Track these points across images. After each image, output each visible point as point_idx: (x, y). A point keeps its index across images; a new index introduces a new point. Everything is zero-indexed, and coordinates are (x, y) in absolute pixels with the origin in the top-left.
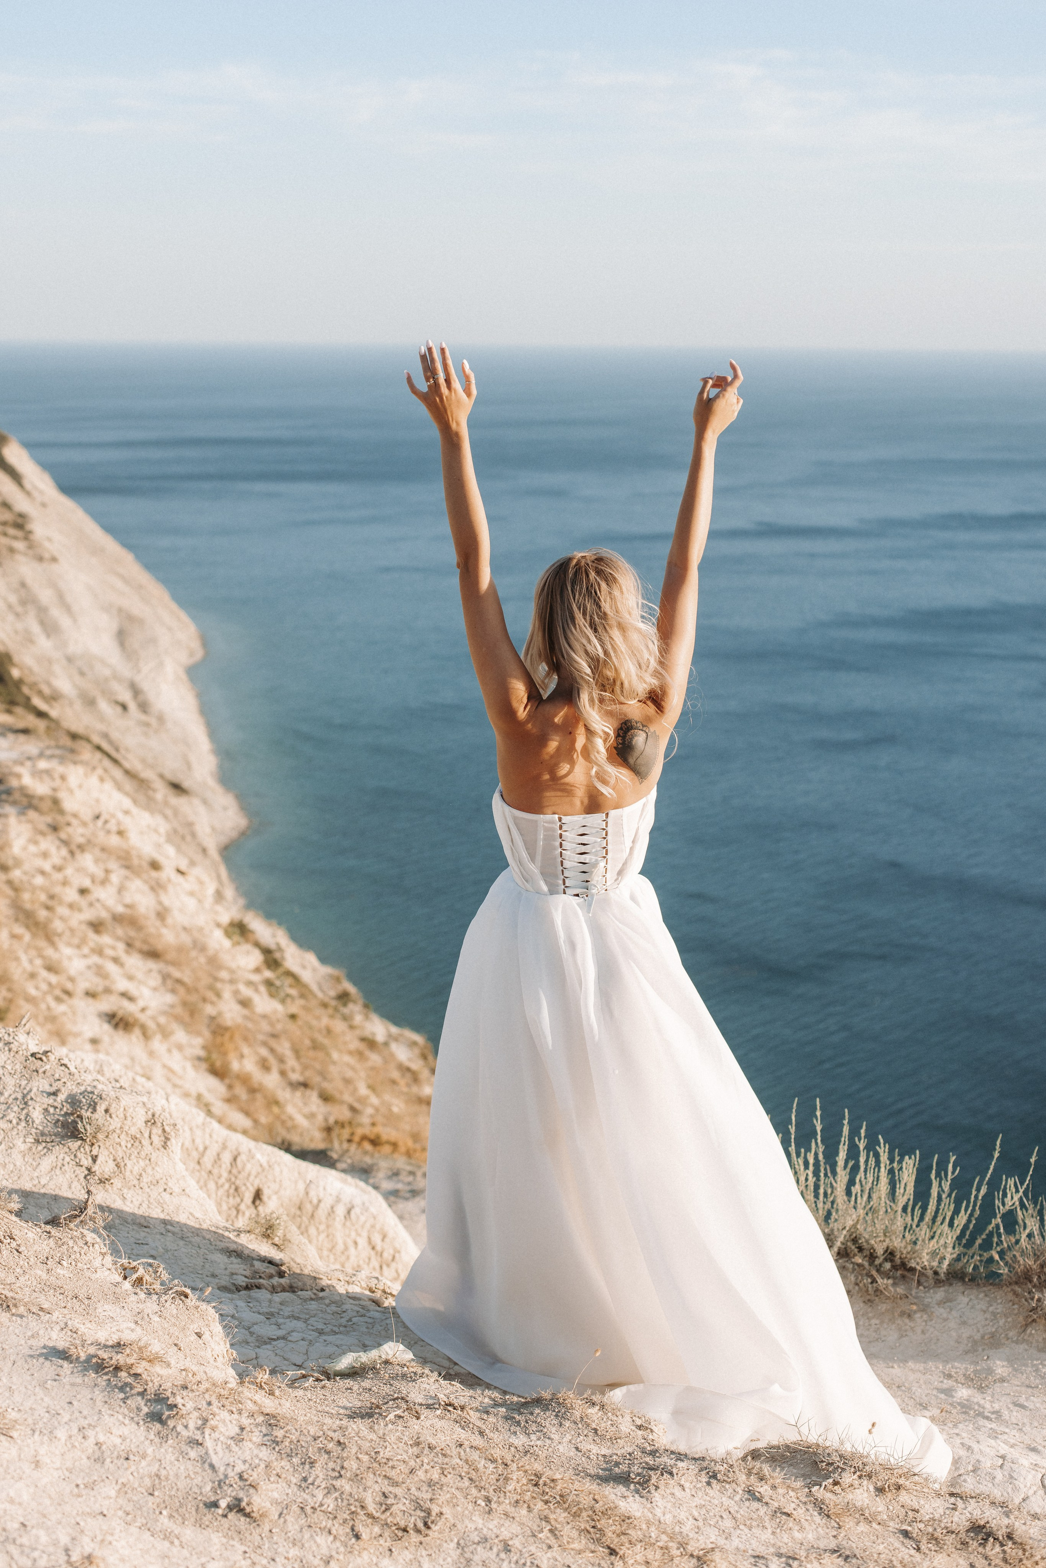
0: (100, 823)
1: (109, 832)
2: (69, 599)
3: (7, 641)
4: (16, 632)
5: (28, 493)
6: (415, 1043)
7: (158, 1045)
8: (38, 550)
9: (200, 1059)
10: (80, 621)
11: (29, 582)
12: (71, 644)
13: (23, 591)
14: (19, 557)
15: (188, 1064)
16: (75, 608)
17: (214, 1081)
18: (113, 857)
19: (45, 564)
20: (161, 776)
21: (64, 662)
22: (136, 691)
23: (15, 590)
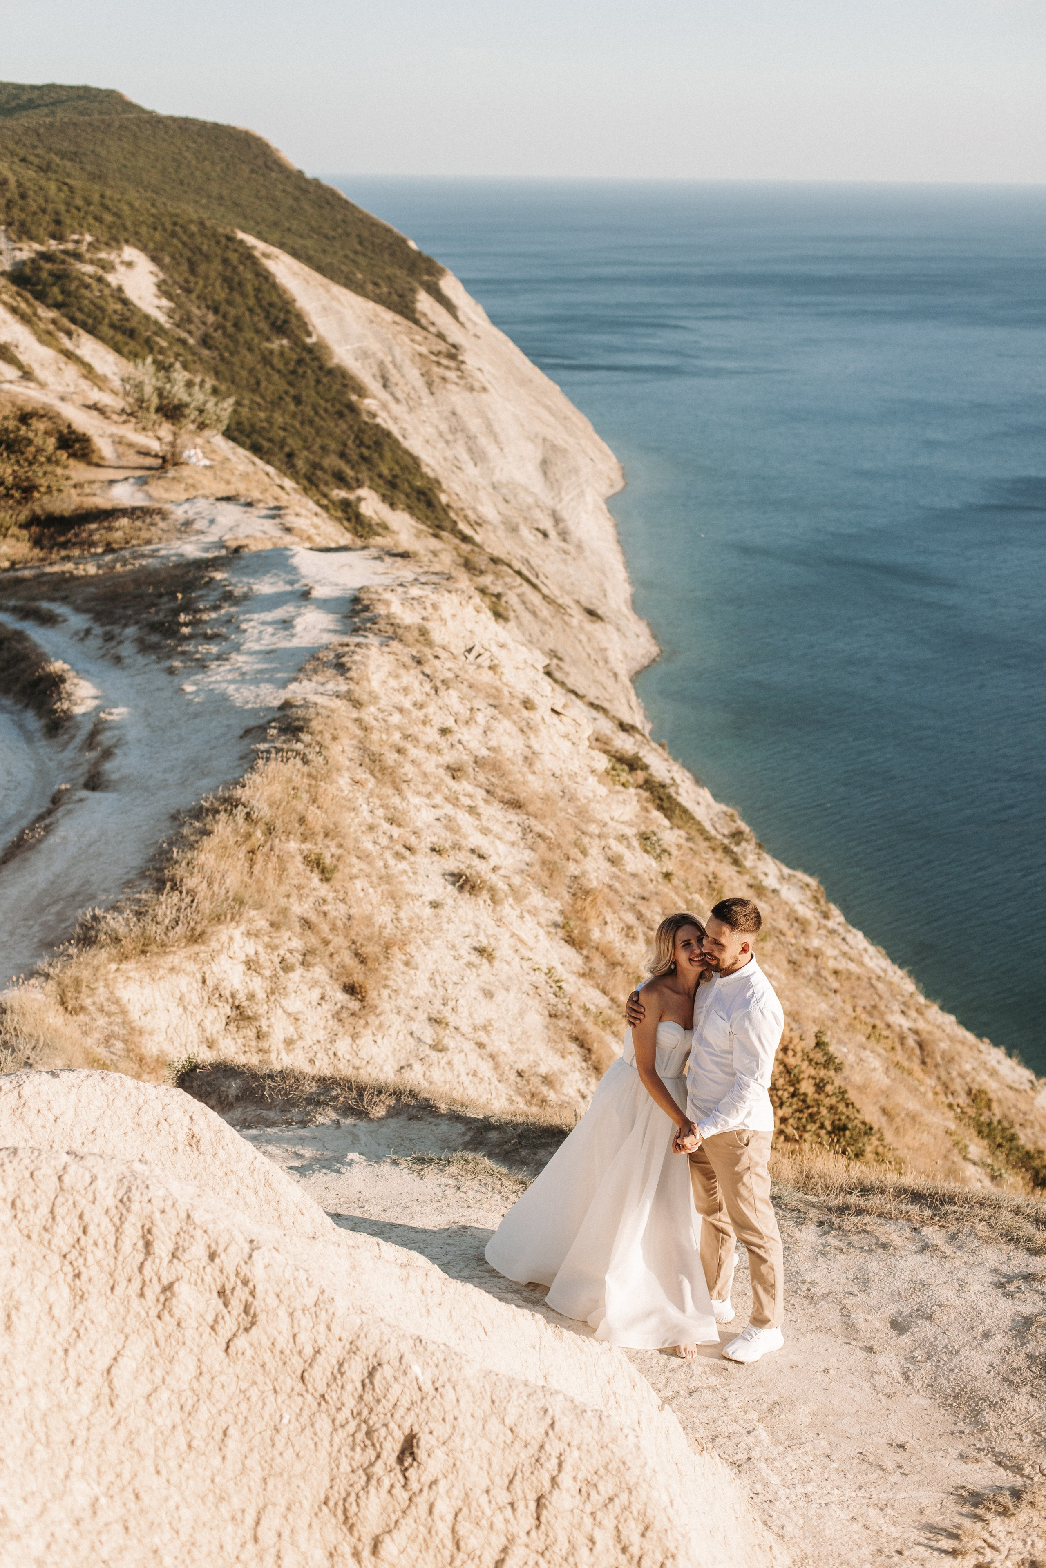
0: (471, 657)
1: (480, 667)
2: (497, 428)
3: (437, 468)
4: (445, 459)
5: (462, 324)
6: (808, 885)
7: (509, 910)
8: (470, 380)
9: (556, 925)
10: (506, 450)
11: (459, 411)
12: (497, 471)
13: (454, 419)
14: (449, 386)
15: (541, 932)
16: (502, 437)
17: (569, 952)
18: (481, 695)
19: (475, 394)
20: (578, 602)
21: (490, 490)
22: (557, 519)
23: (447, 418)
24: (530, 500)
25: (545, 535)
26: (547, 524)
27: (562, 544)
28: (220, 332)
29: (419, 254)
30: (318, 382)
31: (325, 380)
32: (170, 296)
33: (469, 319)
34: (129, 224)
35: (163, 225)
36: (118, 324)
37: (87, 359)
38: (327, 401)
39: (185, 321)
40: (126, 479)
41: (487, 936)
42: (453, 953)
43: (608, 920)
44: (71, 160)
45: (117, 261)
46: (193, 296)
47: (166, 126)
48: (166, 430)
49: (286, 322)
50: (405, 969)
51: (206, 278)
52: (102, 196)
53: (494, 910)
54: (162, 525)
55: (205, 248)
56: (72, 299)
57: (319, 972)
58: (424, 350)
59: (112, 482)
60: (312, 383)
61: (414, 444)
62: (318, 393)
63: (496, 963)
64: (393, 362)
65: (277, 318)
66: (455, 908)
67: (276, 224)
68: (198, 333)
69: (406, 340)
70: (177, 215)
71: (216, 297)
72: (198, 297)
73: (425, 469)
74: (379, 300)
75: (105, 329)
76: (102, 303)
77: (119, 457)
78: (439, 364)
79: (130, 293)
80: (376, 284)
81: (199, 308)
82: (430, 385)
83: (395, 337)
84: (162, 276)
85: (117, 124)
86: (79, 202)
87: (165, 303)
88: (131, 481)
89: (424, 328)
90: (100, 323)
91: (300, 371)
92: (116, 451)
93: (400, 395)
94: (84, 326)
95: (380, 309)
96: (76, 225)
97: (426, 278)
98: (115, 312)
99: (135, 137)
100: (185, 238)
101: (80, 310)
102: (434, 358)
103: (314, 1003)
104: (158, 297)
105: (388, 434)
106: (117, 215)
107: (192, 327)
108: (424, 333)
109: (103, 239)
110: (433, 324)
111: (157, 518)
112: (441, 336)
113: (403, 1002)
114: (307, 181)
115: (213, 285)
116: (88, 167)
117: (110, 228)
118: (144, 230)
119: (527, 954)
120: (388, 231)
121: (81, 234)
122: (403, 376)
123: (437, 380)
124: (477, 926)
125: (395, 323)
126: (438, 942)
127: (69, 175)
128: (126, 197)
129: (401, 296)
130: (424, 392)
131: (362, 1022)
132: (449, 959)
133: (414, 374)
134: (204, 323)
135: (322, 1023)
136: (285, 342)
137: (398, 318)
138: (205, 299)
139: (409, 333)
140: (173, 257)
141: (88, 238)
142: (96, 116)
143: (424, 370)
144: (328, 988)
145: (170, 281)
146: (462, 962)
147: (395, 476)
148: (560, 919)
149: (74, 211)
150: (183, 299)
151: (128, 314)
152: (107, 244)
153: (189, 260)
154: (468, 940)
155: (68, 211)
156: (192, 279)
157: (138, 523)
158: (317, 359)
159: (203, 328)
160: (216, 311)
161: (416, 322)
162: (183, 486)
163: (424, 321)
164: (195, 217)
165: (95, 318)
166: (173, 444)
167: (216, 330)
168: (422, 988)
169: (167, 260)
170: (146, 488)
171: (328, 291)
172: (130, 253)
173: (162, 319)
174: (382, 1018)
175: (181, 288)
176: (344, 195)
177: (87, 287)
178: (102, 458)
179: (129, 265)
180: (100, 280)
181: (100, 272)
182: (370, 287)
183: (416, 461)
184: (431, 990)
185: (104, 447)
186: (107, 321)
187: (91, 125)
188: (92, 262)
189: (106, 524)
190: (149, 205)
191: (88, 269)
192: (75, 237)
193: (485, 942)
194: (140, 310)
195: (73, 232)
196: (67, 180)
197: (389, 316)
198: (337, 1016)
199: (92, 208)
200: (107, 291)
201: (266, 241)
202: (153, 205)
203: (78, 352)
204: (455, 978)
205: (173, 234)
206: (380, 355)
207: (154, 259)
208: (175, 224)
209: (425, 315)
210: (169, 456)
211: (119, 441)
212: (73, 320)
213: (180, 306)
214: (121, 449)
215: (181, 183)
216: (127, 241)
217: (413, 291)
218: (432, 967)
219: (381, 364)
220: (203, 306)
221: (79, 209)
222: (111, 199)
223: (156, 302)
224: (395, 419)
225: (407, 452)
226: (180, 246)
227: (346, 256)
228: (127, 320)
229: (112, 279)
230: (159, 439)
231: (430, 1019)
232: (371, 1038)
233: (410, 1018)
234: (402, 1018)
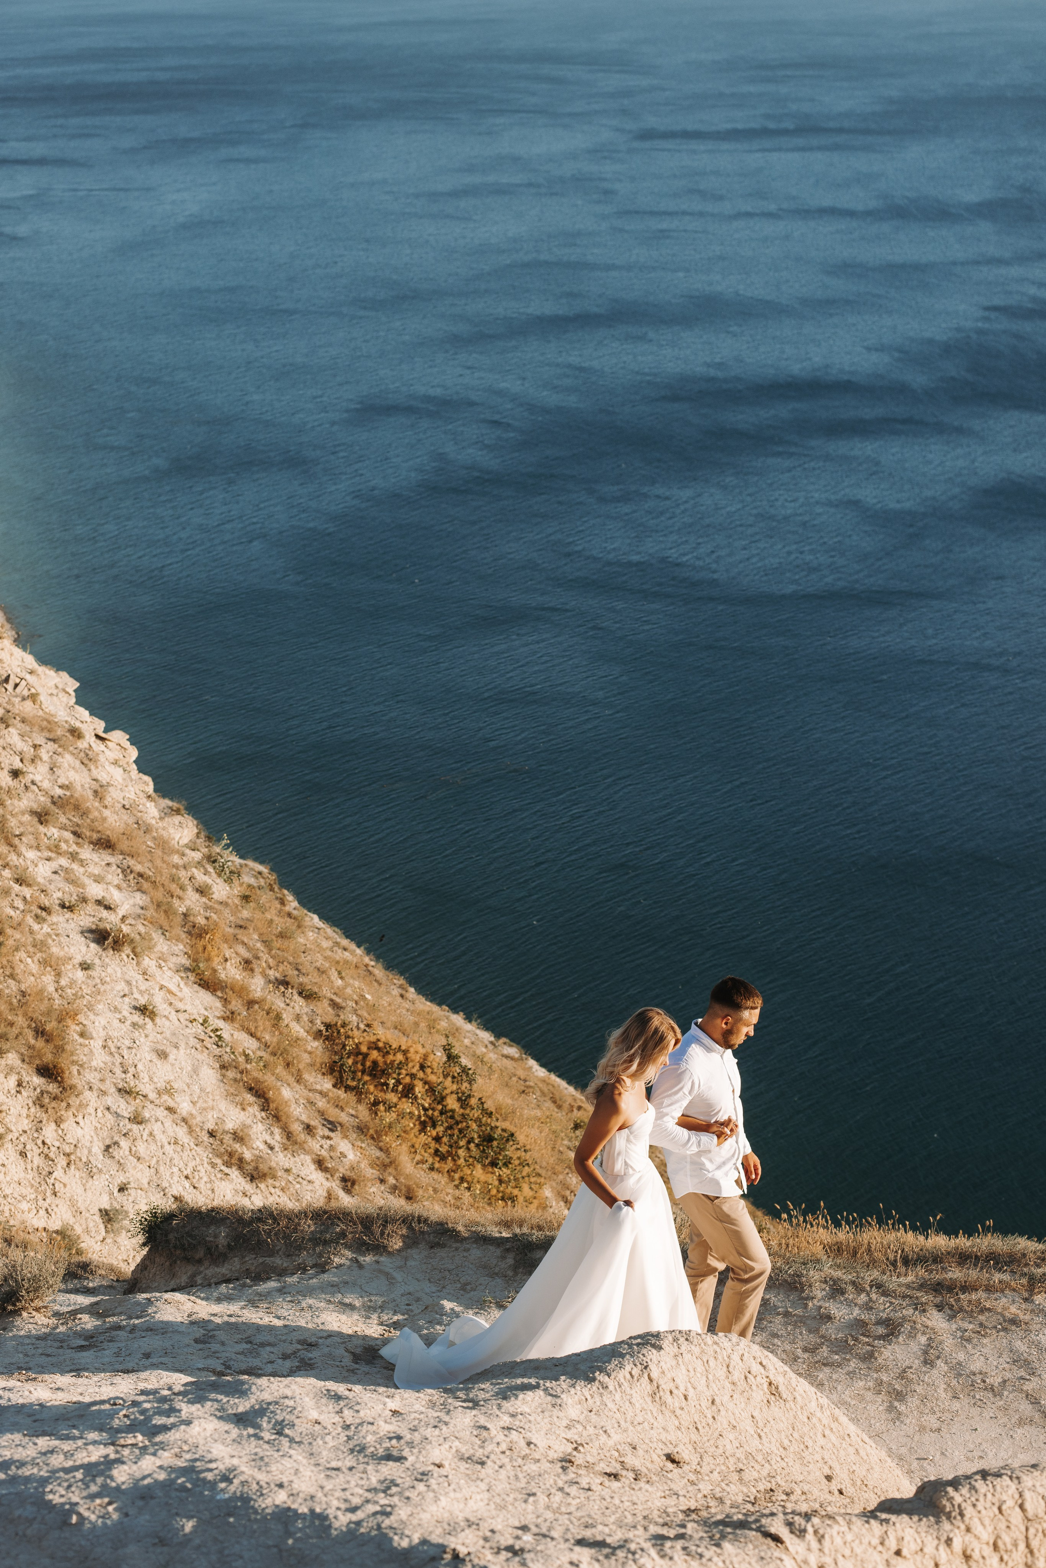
7: (148, 961)
9: (187, 969)
41: (141, 993)
42: (118, 1016)
50: (81, 1040)
53: (138, 964)
57: (11, 1058)
63: (158, 1020)
66: (104, 966)
103: (13, 1092)
113: (91, 1076)
119: (181, 1006)
126: (100, 1007)
131: (64, 1104)
132: (116, 1023)
135: (24, 1112)
144: (24, 1073)
146: (128, 1023)
148: (187, 963)
154: (126, 999)
168: (100, 1059)
174: (81, 1097)
184: (108, 1059)
193: (142, 1001)
198: (39, 1102)
204: (127, 1043)
218: (103, 1034)
231: (120, 1090)
232: (72, 1120)
233: (104, 1093)
234: (95, 1093)
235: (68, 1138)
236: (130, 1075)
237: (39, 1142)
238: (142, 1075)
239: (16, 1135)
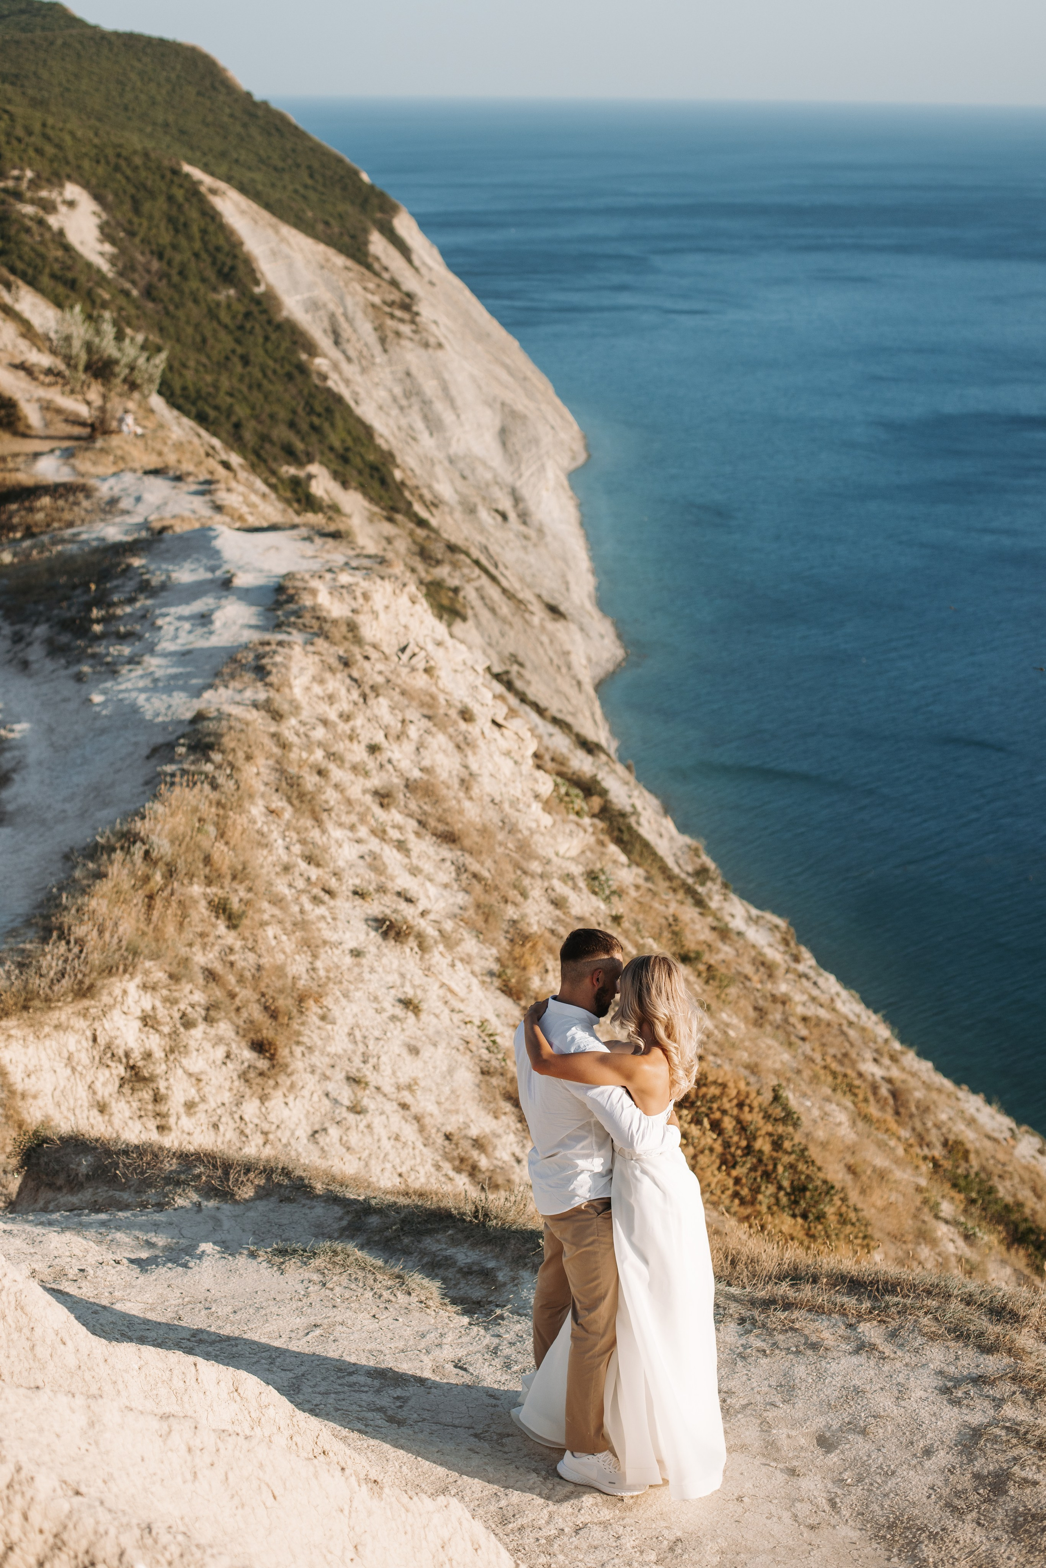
0: (405, 657)
1: (413, 669)
2: (454, 392)
3: (391, 438)
4: (399, 428)
5: (417, 270)
6: (777, 927)
7: (438, 957)
8: (425, 334)
9: (491, 974)
10: (463, 417)
11: (414, 371)
12: (454, 443)
13: (408, 382)
14: (405, 343)
15: (475, 982)
16: (459, 402)
17: (505, 1004)
18: (415, 704)
19: (430, 351)
20: (539, 597)
21: (446, 463)
22: (517, 499)
23: (401, 380)
24: (489, 476)
25: (504, 517)
26: (506, 504)
27: (523, 528)
28: (164, 282)
29: (372, 187)
30: (267, 338)
31: (274, 336)
32: (113, 242)
33: (424, 264)
34: (71, 157)
35: (106, 157)
36: (59, 273)
37: (27, 315)
38: (275, 361)
39: (127, 269)
40: (52, 451)
41: (414, 987)
42: (375, 1005)
43: (550, 967)
44: (13, 84)
45: (59, 200)
46: (137, 240)
47: (110, 43)
48: (94, 394)
49: (233, 268)
50: (321, 1024)
51: (151, 218)
52: (44, 125)
53: (421, 959)
54: (86, 504)
55: (149, 183)
56: (12, 245)
57: (224, 1028)
58: (376, 300)
59: (37, 455)
60: (260, 340)
61: (367, 412)
62: (266, 351)
63: (423, 1016)
64: (345, 315)
65: (224, 264)
66: (378, 957)
67: (223, 154)
68: (142, 283)
69: (359, 288)
70: (121, 146)
71: (161, 241)
72: (142, 241)
73: (380, 441)
74: (330, 241)
75: (45, 280)
76: (42, 249)
77: (47, 425)
78: (392, 316)
79: (73, 238)
80: (327, 223)
81: (143, 253)
82: (383, 340)
83: (346, 285)
84: (104, 216)
85: (59, 42)
86: (19, 132)
87: (108, 248)
88: (58, 453)
89: (377, 274)
90: (41, 272)
91: (248, 326)
92: (44, 418)
93: (352, 353)
94: (24, 277)
95: (331, 252)
96: (16, 160)
97: (379, 215)
98: (56, 259)
99: (79, 55)
100: (129, 172)
101: (20, 257)
102: (387, 309)
103: (219, 1062)
104: (101, 241)
105: (339, 399)
106: (59, 147)
107: (136, 276)
108: (377, 280)
109: (45, 175)
110: (386, 269)
111: (81, 496)
112: (394, 283)
113: (319, 1060)
114: (255, 104)
115: (157, 226)
116: (30, 92)
117: (51, 161)
118: (86, 164)
119: (458, 1005)
120: (339, 161)
121: (22, 169)
122: (355, 331)
123: (391, 336)
124: (403, 976)
125: (347, 268)
126: (358, 994)
127: (9, 101)
128: (69, 126)
129: (353, 237)
130: (377, 349)
131: (271, 1082)
132: (371, 1012)
133: (366, 328)
134: (148, 271)
135: (227, 1084)
136: (232, 292)
137: (350, 263)
138: (149, 243)
139: (362, 280)
140: (116, 195)
141: (29, 174)
142: (38, 32)
143: (377, 323)
144: (234, 1046)
145: (113, 223)
146: (385, 1015)
147: (347, 449)
148: (496, 967)
149: (15, 143)
150: (127, 243)
151: (69, 262)
152: (49, 181)
153: (133, 197)
154: (393, 991)
155: (8, 143)
156: (136, 220)
157: (61, 503)
158: (264, 312)
159: (147, 277)
160: (161, 256)
161: (369, 267)
162: (111, 458)
163: (376, 266)
164: (139, 147)
165: (35, 267)
166: (102, 409)
167: (160, 279)
168: (340, 1044)
169: (110, 198)
170: (72, 461)
171: (277, 232)
172: (72, 190)
173: (105, 267)
174: (294, 1078)
175: (125, 230)
176: (293, 119)
177: (28, 230)
178: (29, 427)
179: (71, 204)
180: (41, 222)
181: (41, 213)
182: (320, 227)
183: (369, 430)
184: (351, 1047)
185: (32, 415)
186: (47, 270)
187: (33, 42)
188: (32, 202)
189: (27, 504)
190: (91, 135)
191: (29, 209)
192: (16, 173)
193: (410, 992)
194: (81, 256)
195: (14, 168)
196: (9, 107)
197: (340, 260)
198: (244, 1076)
199: (33, 139)
200: (48, 236)
201: (212, 174)
202: (96, 134)
203: (18, 307)
204: (377, 1033)
205: (117, 168)
206: (331, 306)
207: (98, 198)
208: (119, 155)
209: (377, 259)
210: (97, 425)
211: (47, 407)
212: (13, 270)
213: (123, 251)
214: (49, 416)
215: (126, 109)
216: (69, 178)
217: (366, 231)
218: (351, 1021)
219: (332, 317)
220: (147, 251)
221: (19, 140)
222: (53, 128)
223: (99, 247)
224: (347, 382)
225: (359, 421)
226: (124, 182)
227: (296, 191)
228: (69, 268)
229: (53, 221)
230: (88, 403)
231: (348, 1078)
232: (281, 1100)
233: (326, 1077)
234: (317, 1077)
235: (272, 1117)
236: (369, 1066)
237: (237, 1117)
238: (382, 1067)
239: (213, 1105)
